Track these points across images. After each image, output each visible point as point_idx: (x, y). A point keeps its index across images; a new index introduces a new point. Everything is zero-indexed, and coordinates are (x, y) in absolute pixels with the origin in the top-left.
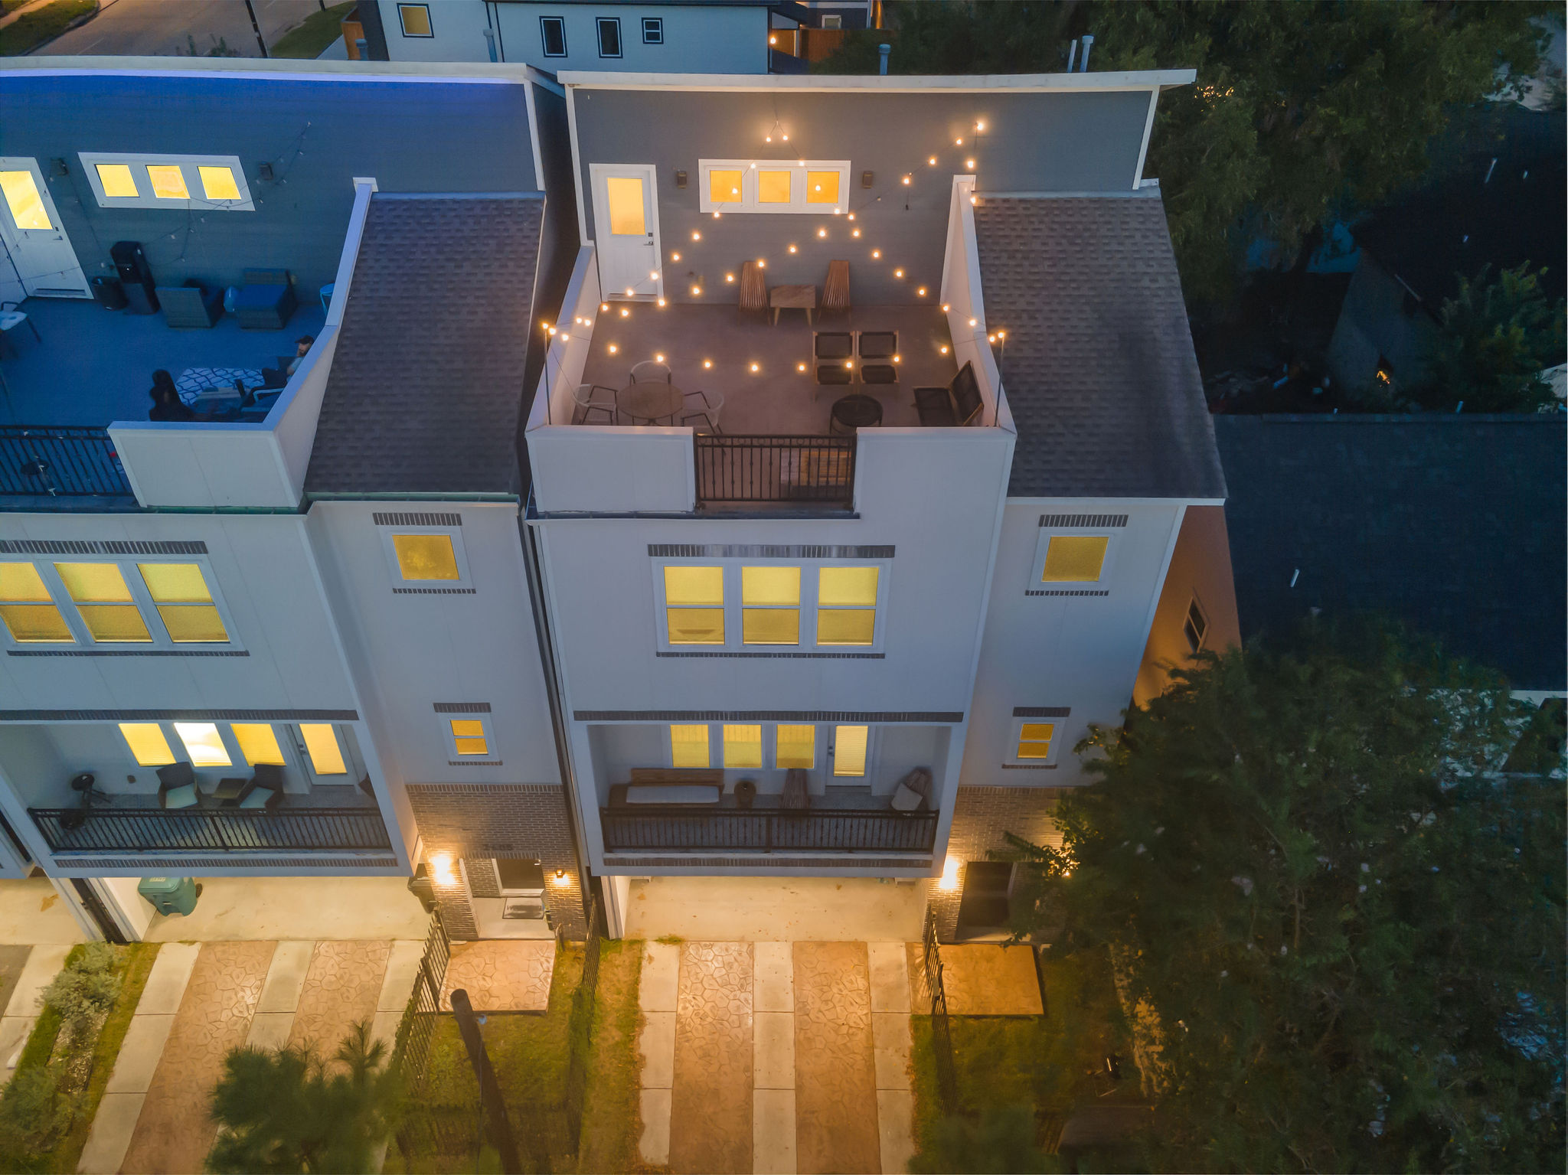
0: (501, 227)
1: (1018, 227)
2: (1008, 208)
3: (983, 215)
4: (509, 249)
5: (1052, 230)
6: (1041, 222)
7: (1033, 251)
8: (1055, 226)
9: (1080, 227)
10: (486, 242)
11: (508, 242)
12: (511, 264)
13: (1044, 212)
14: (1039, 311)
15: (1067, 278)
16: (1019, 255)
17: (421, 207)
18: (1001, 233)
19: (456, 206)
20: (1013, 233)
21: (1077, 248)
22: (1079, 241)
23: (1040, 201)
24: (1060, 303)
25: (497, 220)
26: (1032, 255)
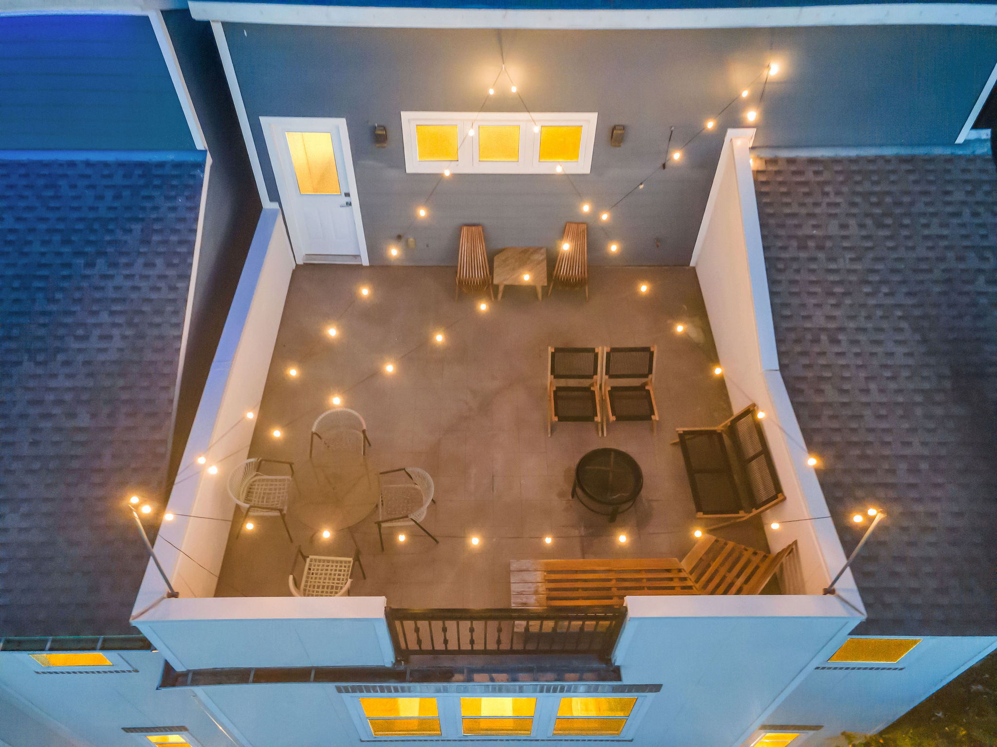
0: (148, 204)
1: (809, 200)
2: (795, 173)
3: (763, 183)
4: (156, 238)
5: (853, 204)
6: (838, 193)
7: (829, 237)
8: (858, 200)
9: (888, 200)
10: (127, 226)
11: (156, 226)
12: (159, 261)
13: (841, 178)
14: (842, 329)
15: (875, 278)
16: (811, 244)
17: (43, 172)
18: (788, 211)
19: (88, 171)
20: (803, 211)
21: (887, 233)
22: (889, 221)
23: (836, 161)
24: (868, 318)
25: (144, 193)
26: (829, 244)
